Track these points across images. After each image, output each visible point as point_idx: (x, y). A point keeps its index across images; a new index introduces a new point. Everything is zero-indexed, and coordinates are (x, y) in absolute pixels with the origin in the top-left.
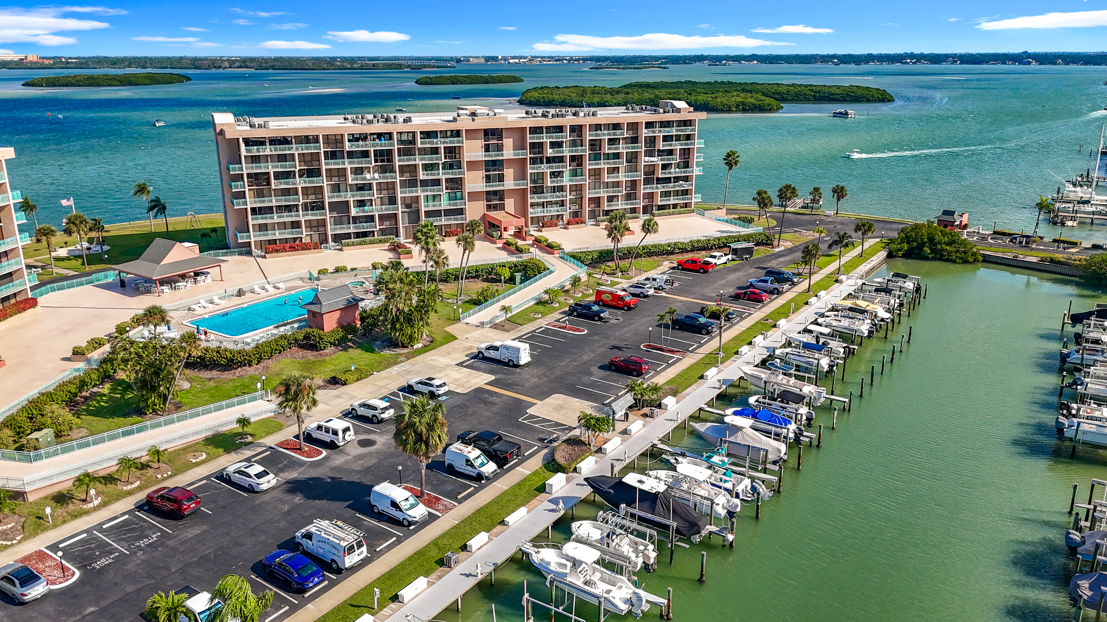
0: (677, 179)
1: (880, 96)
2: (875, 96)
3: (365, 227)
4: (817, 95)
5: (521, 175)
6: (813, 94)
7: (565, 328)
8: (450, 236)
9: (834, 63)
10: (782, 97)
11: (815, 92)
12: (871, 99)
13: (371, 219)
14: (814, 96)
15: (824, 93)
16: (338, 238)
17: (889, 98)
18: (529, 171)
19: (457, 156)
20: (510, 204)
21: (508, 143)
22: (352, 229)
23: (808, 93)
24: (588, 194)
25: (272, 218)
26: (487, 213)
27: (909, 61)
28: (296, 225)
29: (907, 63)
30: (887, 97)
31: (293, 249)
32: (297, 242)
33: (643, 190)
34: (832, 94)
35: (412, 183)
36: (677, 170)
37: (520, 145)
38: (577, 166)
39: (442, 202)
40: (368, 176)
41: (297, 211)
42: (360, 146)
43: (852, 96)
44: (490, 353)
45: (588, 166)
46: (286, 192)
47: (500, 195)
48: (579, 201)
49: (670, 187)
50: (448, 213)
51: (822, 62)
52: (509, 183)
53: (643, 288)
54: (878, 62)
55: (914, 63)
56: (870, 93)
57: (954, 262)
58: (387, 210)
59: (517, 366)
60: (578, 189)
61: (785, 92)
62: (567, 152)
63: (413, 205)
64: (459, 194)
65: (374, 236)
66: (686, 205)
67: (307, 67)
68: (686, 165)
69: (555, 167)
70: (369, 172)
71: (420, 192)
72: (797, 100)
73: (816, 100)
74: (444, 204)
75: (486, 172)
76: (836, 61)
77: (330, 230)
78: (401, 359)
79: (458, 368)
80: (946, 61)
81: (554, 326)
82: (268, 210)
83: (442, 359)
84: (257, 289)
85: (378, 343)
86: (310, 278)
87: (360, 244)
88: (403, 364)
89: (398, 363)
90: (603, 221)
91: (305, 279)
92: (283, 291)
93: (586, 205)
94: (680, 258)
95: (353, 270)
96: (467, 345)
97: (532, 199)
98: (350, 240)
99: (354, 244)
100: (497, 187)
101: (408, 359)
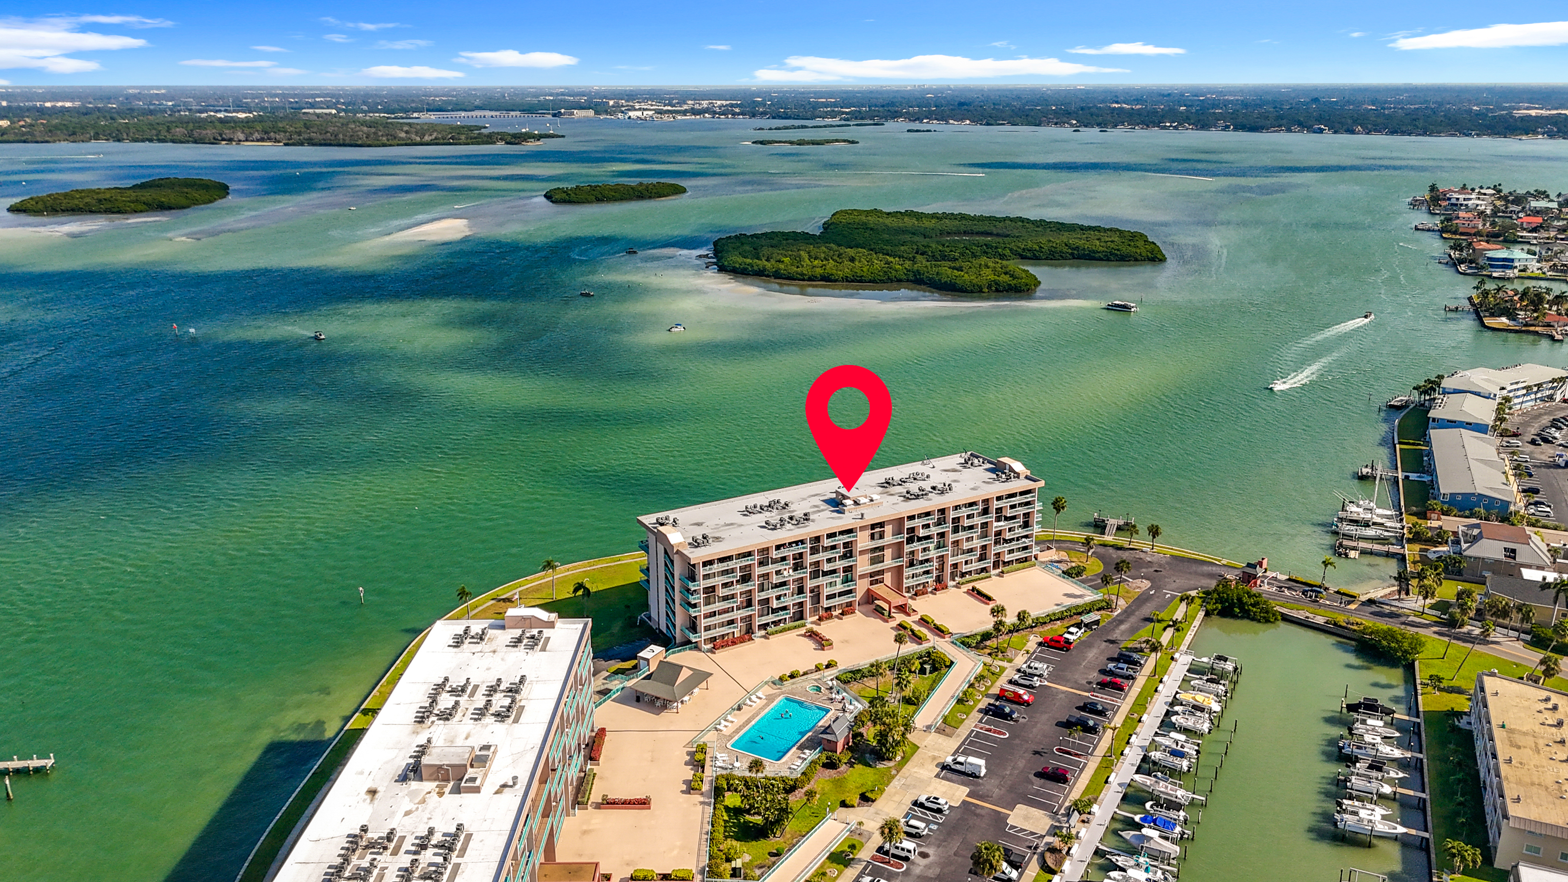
0: (1020, 538)
1: (1149, 255)
2: (1144, 254)
3: (781, 616)
4: (1076, 252)
5: (899, 555)
6: (1070, 251)
7: (990, 730)
8: (846, 615)
9: (1072, 125)
10: (1034, 255)
11: (1073, 249)
12: (1139, 258)
13: (785, 608)
14: (1072, 254)
16: (762, 628)
17: (1161, 257)
18: (906, 550)
19: (850, 548)
20: (888, 578)
21: (888, 529)
22: (771, 618)
24: (951, 561)
25: (717, 619)
26: (871, 588)
27: (1168, 124)
28: (731, 622)
29: (1165, 128)
31: (734, 643)
32: (732, 637)
33: (994, 550)
34: (1094, 252)
35: (815, 575)
36: (1020, 530)
37: (898, 532)
38: (941, 540)
39: (837, 586)
40: (786, 575)
41: (734, 611)
42: (783, 553)
43: (1117, 255)
44: (957, 767)
45: (951, 538)
47: (880, 573)
48: (941, 569)
49: (1014, 545)
50: (842, 593)
51: (1056, 124)
52: (889, 562)
53: (1032, 681)
54: (1129, 125)
55: (1176, 128)
56: (1138, 251)
57: (1259, 621)
58: (798, 599)
59: (978, 777)
60: (941, 558)
61: (1038, 248)
62: (934, 531)
63: (816, 592)
64: (849, 576)
65: (787, 623)
66: (1025, 559)
67: (360, 142)
68: (1026, 525)
69: (924, 544)
70: (787, 572)
71: (822, 581)
72: (1052, 259)
73: (1074, 258)
74: (840, 588)
75: (871, 556)
76: (1074, 122)
77: (757, 622)
78: (894, 772)
79: (938, 780)
80: (1215, 126)
81: (981, 728)
82: (713, 614)
83: (921, 771)
84: (748, 702)
85: (868, 755)
86: (774, 683)
87: (781, 632)
88: (898, 777)
89: (893, 777)
90: (963, 584)
91: (770, 683)
92: (765, 701)
93: (948, 570)
94: (1042, 630)
95: (805, 674)
96: (930, 754)
97: (907, 572)
98: (773, 628)
99: (777, 632)
100: (878, 567)
101: (898, 772)
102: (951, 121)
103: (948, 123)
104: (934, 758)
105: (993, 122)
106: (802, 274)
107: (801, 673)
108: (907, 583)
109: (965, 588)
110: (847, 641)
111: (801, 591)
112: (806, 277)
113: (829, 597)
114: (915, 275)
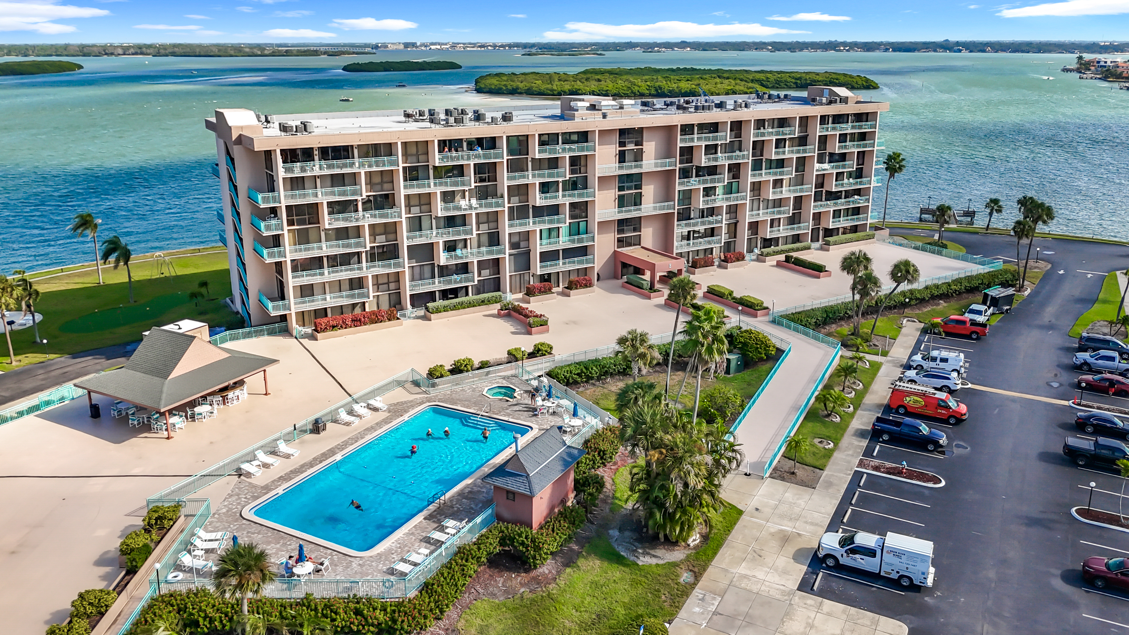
0: (849, 194)
1: (865, 83)
2: (860, 83)
3: (456, 281)
4: (799, 82)
5: (667, 196)
6: (794, 81)
7: (899, 473)
8: (576, 288)
9: (768, 50)
11: (796, 79)
12: (856, 86)
13: (464, 268)
14: (796, 83)
15: (806, 80)
16: (418, 300)
17: (874, 86)
18: (678, 188)
19: (583, 169)
20: (648, 235)
21: (649, 148)
22: (437, 285)
23: (789, 80)
24: (748, 217)
25: (322, 274)
26: (619, 250)
27: (842, 48)
28: (357, 284)
29: (840, 50)
30: (872, 84)
31: (357, 322)
32: (358, 311)
33: (812, 208)
34: (815, 81)
35: (521, 212)
36: (851, 180)
37: (667, 152)
38: (733, 178)
39: (561, 238)
40: (463, 203)
41: (359, 262)
42: (455, 159)
44: (855, 560)
45: (750, 177)
46: (342, 234)
47: (635, 224)
48: (733, 229)
49: (842, 204)
50: (569, 253)
51: (756, 49)
52: (649, 207)
53: (949, 379)
54: (812, 49)
55: (848, 51)
56: (855, 80)
58: (486, 254)
60: (733, 210)
61: (765, 79)
62: (723, 160)
63: (522, 244)
64: (582, 225)
65: (467, 294)
66: (855, 229)
68: (859, 174)
69: (709, 182)
70: (464, 197)
71: (531, 225)
72: (777, 88)
73: (797, 87)
74: (564, 242)
75: (619, 191)
76: (770, 48)
77: (408, 289)
78: (685, 577)
79: (812, 600)
80: (878, 49)
81: (876, 468)
82: (316, 263)
83: (760, 574)
84: (343, 416)
85: (614, 533)
86: (416, 384)
87: (454, 308)
88: (697, 592)
89: (686, 591)
90: (768, 255)
91: (409, 385)
92: (387, 414)
93: (745, 233)
94: (918, 312)
95: (484, 365)
96: (773, 528)
97: (680, 229)
98: (440, 303)
99: (446, 309)
100: (632, 213)
101: (697, 576)
102: (676, 49)
103: (673, 50)
104: (785, 539)
105: (707, 49)
106: (552, 90)
107: (476, 364)
108: (679, 246)
109: (772, 261)
110: (575, 323)
111: (494, 239)
112: (555, 92)
113: (547, 257)
114: (656, 90)
